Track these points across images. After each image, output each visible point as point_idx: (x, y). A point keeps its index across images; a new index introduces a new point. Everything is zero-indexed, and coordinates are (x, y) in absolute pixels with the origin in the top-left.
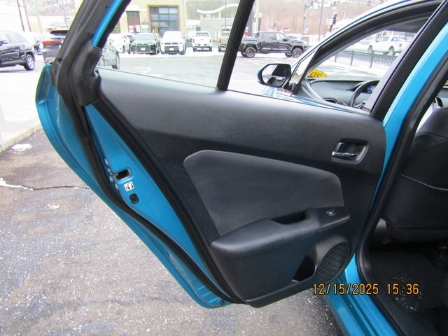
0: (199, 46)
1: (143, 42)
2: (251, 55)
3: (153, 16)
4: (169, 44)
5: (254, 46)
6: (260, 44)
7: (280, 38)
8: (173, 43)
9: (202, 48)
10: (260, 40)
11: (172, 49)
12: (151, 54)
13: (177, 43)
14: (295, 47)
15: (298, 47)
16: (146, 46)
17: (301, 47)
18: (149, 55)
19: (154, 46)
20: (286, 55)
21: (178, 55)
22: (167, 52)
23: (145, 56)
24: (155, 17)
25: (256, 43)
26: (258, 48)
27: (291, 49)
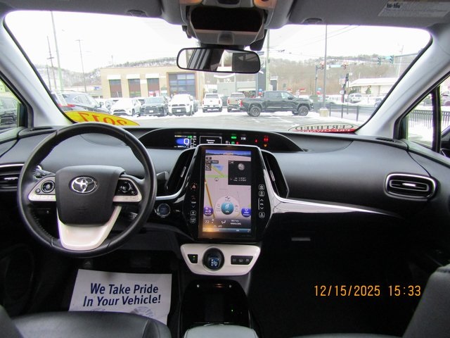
0: (209, 107)
1: (151, 105)
2: (257, 114)
3: (172, 82)
4: (176, 105)
5: (259, 105)
6: (264, 104)
7: (285, 96)
8: (181, 105)
9: (212, 108)
10: (266, 99)
11: (179, 111)
12: (159, 116)
13: (184, 105)
14: (301, 105)
15: (304, 105)
16: (154, 108)
17: (307, 105)
18: (156, 117)
19: (162, 108)
20: (293, 113)
21: (185, 116)
22: (175, 113)
23: (152, 117)
24: (174, 82)
25: (261, 103)
26: (263, 107)
27: (297, 106)
